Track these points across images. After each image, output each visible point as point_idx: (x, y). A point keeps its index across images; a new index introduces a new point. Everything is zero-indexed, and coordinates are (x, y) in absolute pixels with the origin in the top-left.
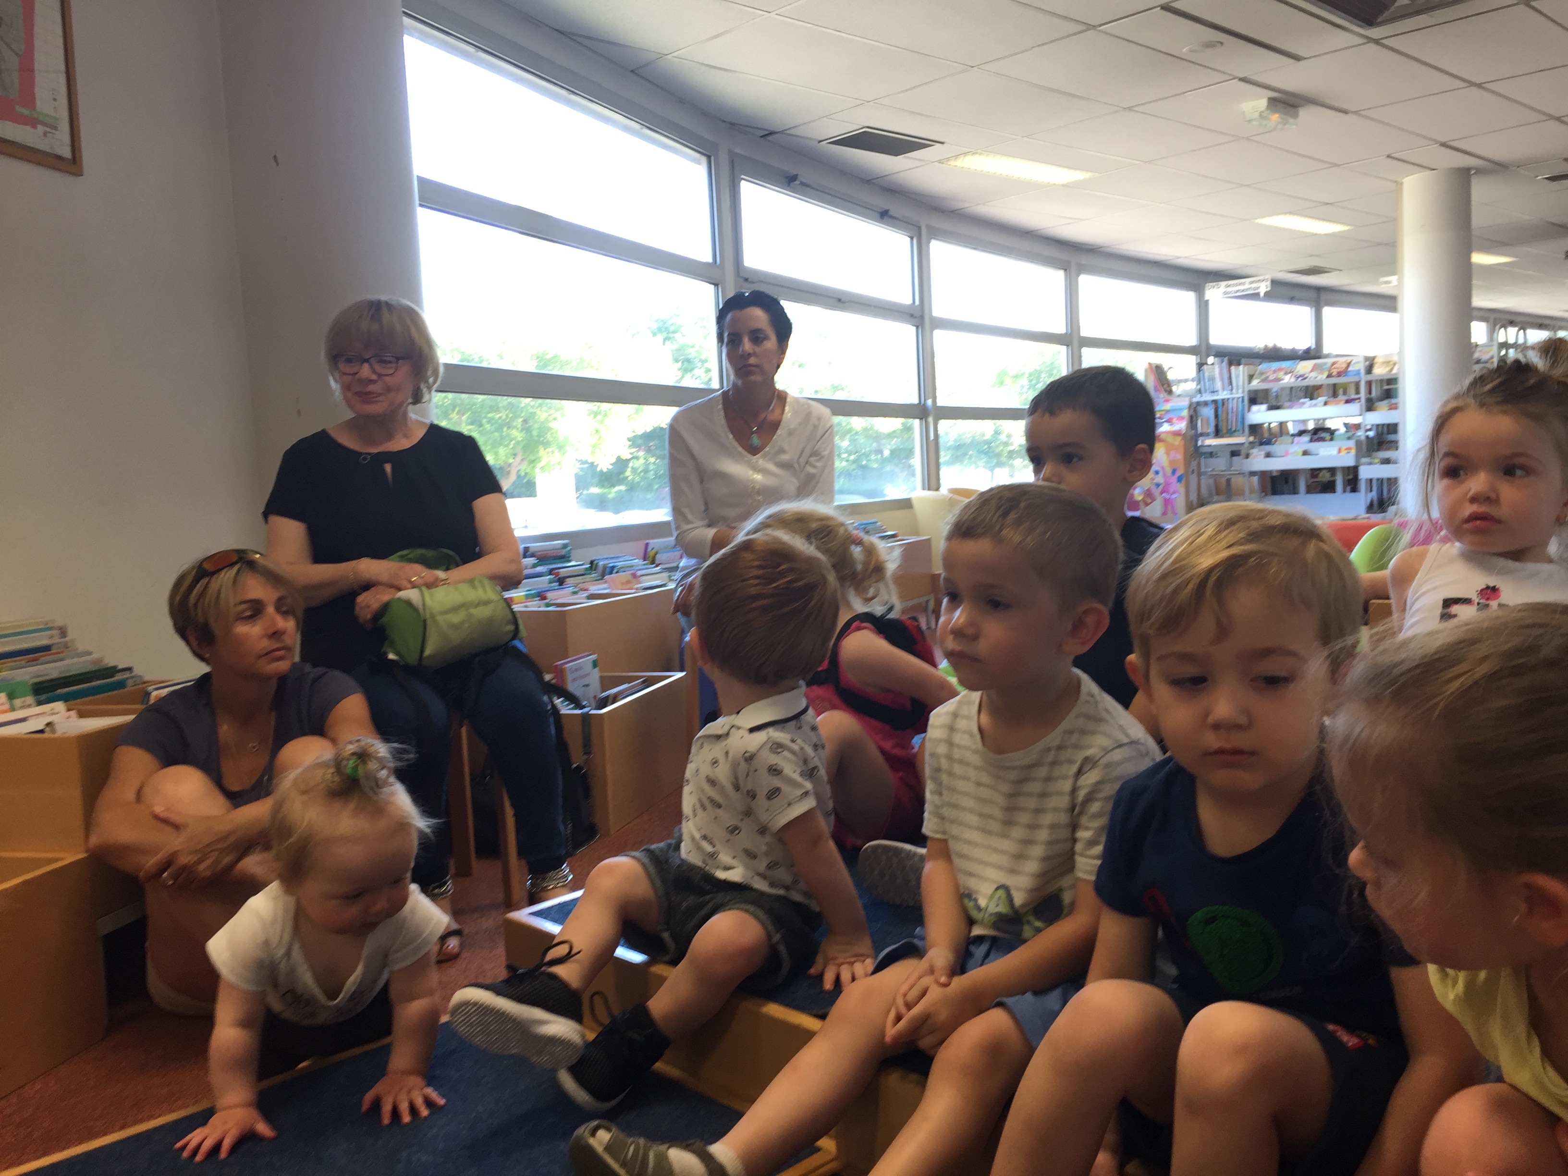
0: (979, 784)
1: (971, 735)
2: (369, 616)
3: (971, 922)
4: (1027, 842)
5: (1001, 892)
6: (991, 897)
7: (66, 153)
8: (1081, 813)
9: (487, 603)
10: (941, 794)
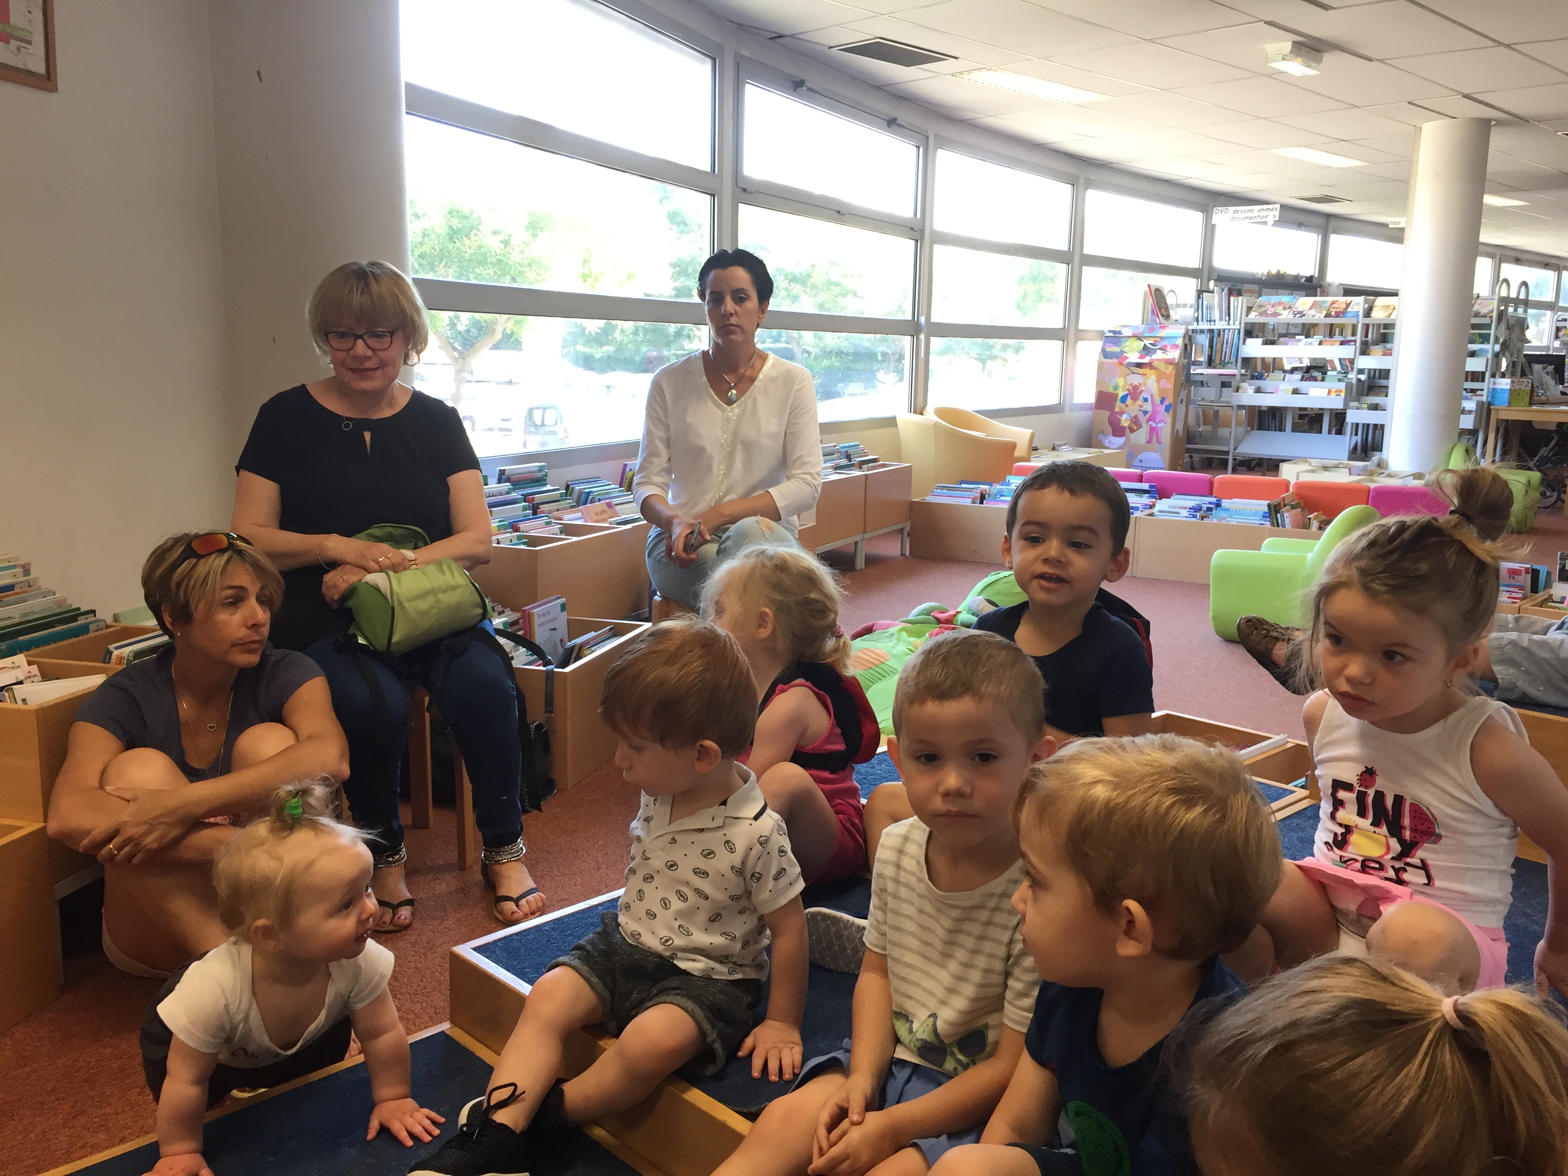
2: (336, 597)
6: (923, 1024)
7: (41, 69)
8: (1015, 964)
9: (454, 588)
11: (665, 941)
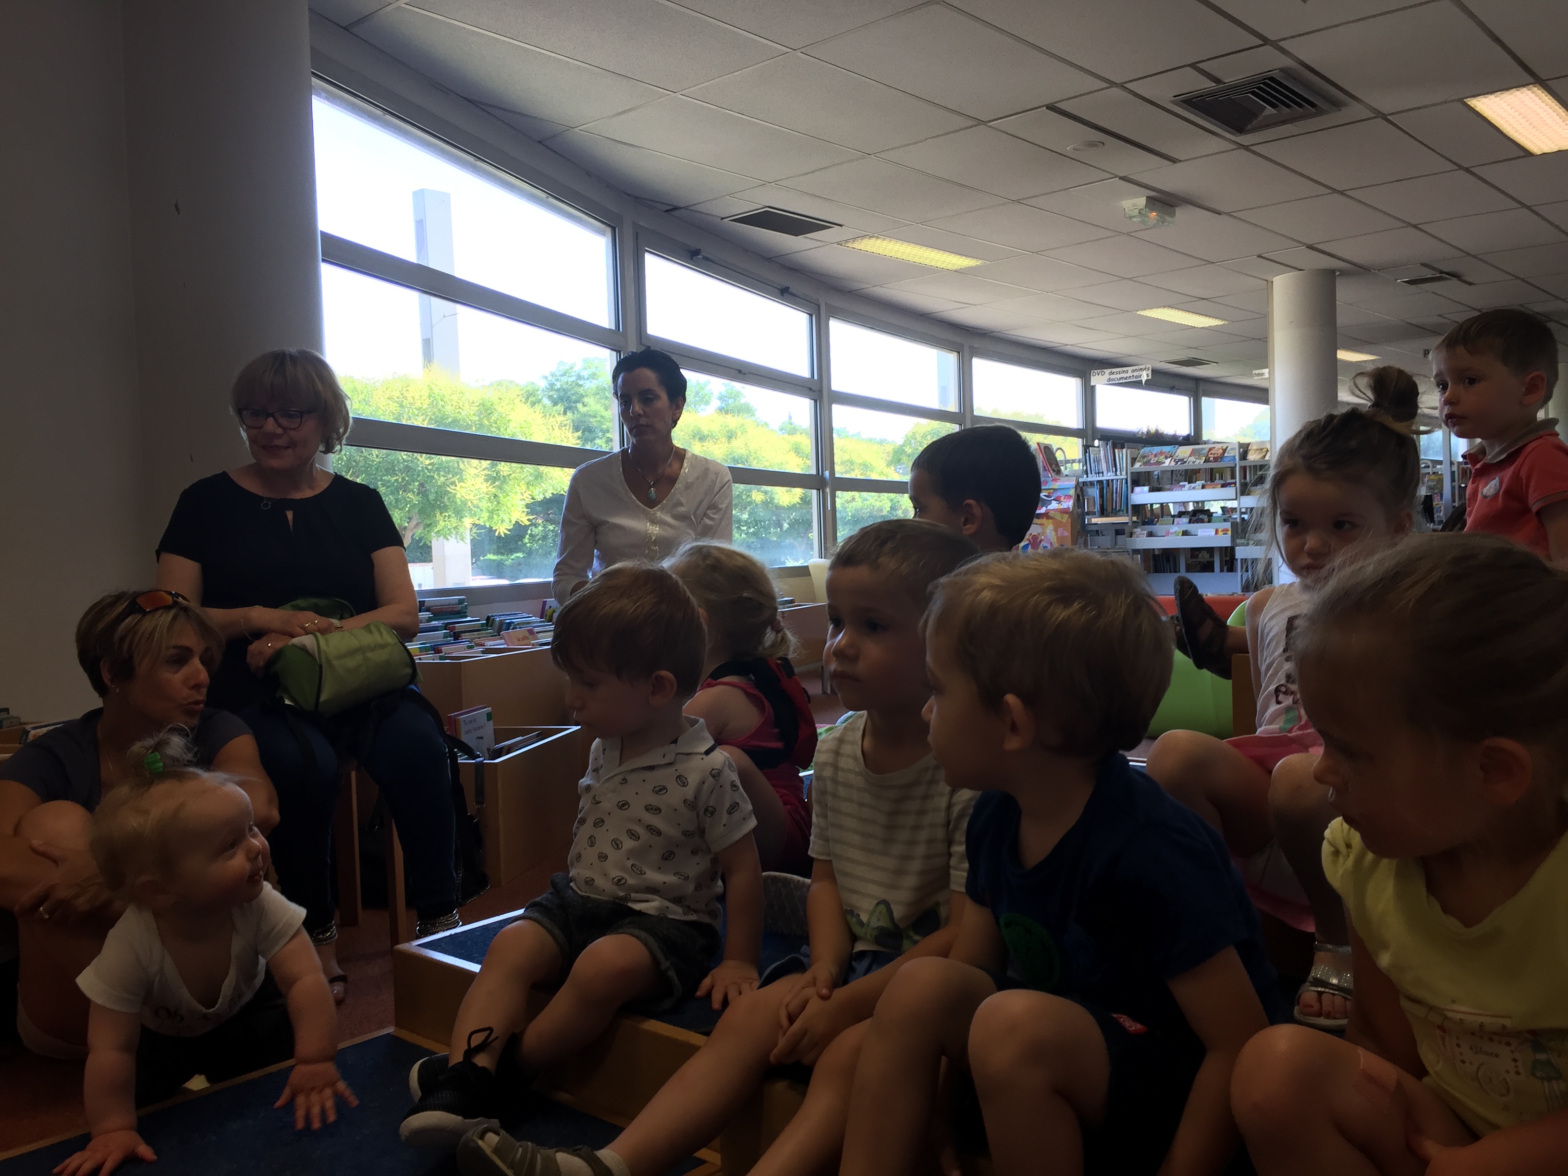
0: (861, 805)
1: (855, 758)
2: (262, 663)
3: (854, 938)
4: (906, 858)
5: (882, 908)
6: (872, 913)
9: (383, 646)
10: (826, 817)
11: (619, 882)
